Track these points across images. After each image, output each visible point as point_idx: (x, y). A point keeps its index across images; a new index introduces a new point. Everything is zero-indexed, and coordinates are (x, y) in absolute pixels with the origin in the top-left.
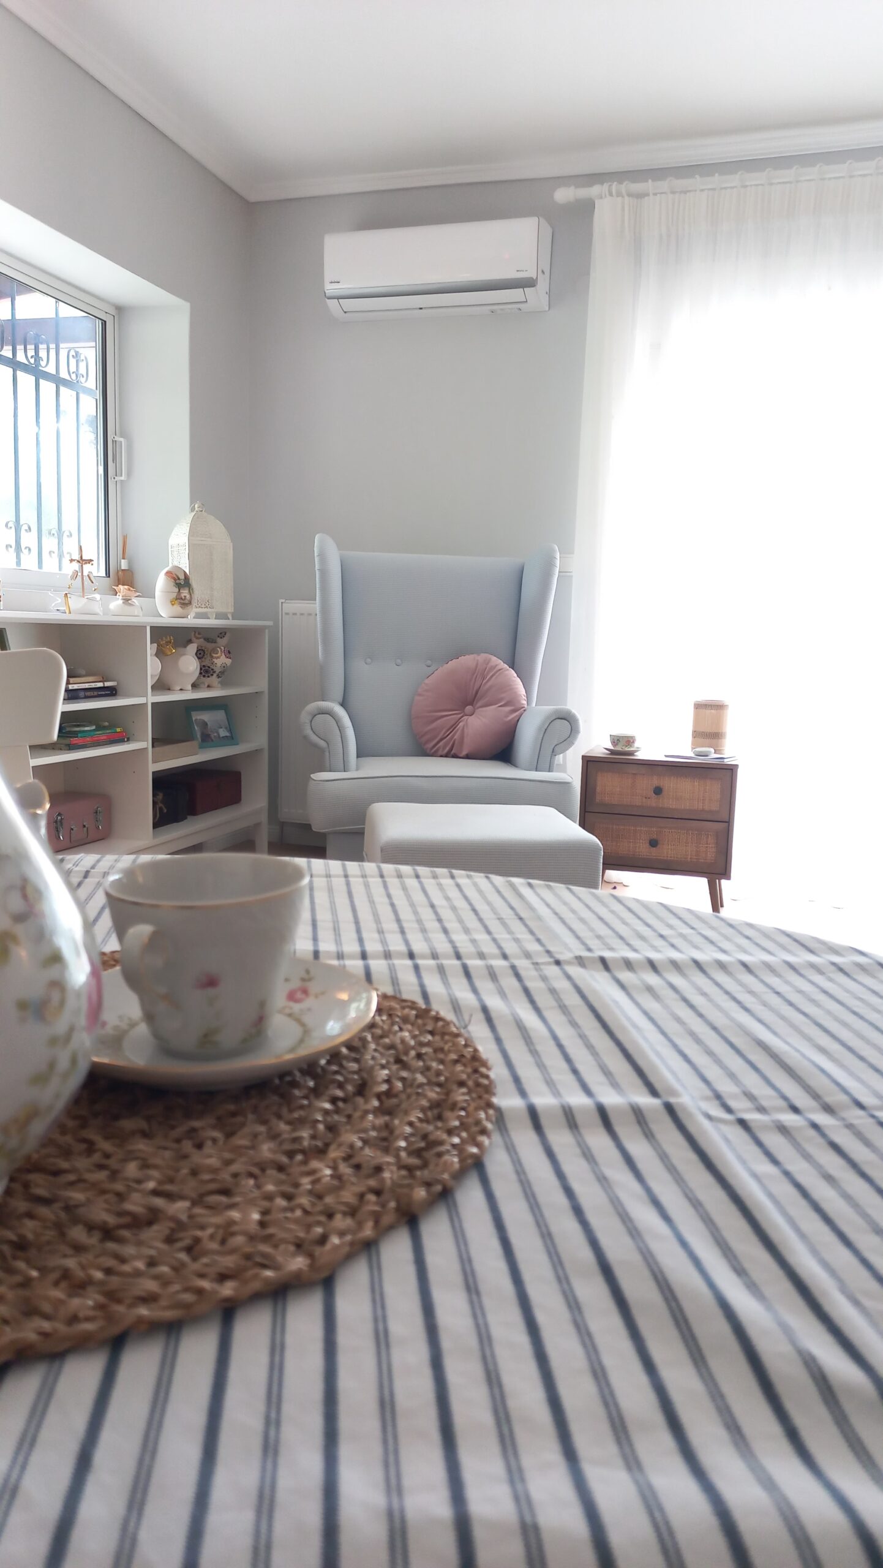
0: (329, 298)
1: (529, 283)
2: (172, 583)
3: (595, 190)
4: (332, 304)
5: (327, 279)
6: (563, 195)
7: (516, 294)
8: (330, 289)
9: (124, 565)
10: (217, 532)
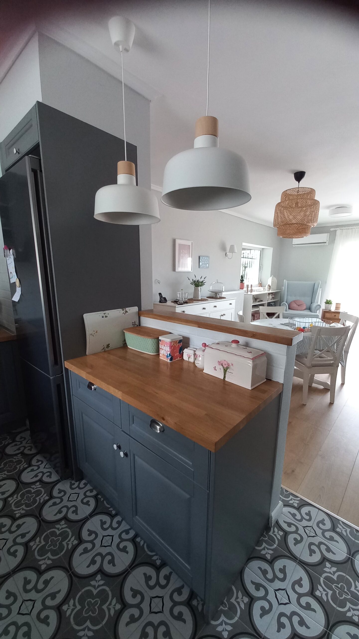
0: (293, 245)
1: (325, 243)
2: (269, 287)
3: (337, 229)
4: (294, 246)
5: (293, 242)
6: (332, 229)
7: (323, 244)
8: (293, 244)
9: (260, 282)
10: (275, 279)
